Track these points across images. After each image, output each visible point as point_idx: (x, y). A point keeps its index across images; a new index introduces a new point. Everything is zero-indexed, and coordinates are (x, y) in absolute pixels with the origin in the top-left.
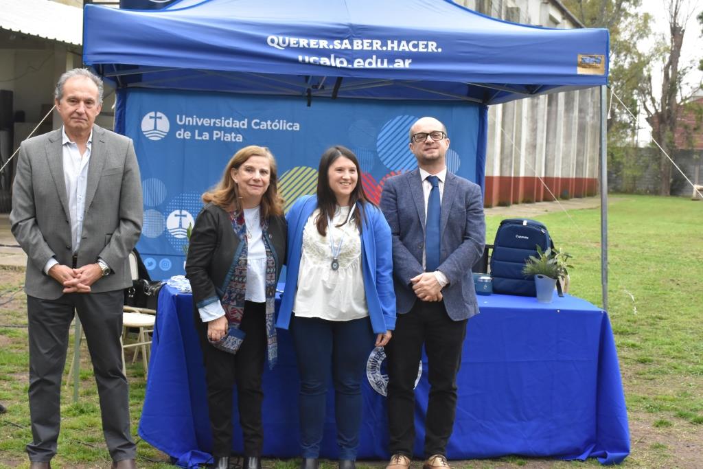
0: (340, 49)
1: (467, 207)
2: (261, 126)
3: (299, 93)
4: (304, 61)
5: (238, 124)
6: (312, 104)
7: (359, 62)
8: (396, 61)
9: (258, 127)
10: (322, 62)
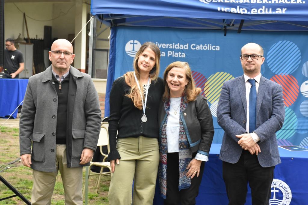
0: (243, 3)
1: (273, 98)
2: (197, 48)
3: (219, 28)
4: (221, 10)
5: (182, 47)
6: (227, 34)
7: (254, 11)
8: (277, 9)
9: (194, 49)
10: (232, 11)
